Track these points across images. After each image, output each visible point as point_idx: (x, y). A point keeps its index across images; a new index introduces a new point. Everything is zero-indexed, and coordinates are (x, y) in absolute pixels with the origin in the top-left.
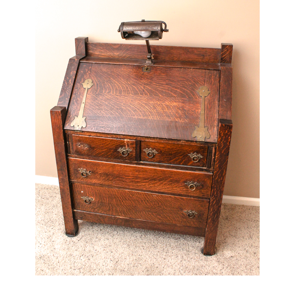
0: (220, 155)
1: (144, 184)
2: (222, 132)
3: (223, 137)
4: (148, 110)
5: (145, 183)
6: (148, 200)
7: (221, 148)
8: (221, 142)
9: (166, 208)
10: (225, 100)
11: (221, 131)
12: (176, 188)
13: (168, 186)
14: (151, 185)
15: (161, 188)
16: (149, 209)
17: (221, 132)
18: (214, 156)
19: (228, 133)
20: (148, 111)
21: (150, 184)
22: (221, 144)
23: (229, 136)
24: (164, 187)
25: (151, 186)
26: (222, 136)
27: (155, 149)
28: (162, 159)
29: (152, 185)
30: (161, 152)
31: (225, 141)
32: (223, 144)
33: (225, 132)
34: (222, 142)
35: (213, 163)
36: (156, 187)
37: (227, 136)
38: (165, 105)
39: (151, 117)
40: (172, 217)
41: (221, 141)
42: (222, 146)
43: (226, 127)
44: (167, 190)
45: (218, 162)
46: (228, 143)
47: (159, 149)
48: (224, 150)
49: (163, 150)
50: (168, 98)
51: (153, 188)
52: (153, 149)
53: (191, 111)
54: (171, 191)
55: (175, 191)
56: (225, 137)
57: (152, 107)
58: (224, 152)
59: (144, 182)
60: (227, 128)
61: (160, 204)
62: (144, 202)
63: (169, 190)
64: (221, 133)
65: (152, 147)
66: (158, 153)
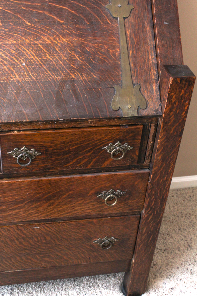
0: (167, 138)
1: (15, 212)
2: (175, 94)
3: (175, 103)
4: (6, 60)
5: (18, 211)
6: (25, 236)
7: (170, 124)
8: (169, 114)
9: (60, 243)
10: (166, 23)
11: (171, 93)
12: (79, 208)
13: (65, 206)
14: (30, 212)
15: (51, 212)
16: (27, 251)
17: (173, 94)
18: (152, 139)
19: (185, 94)
20: (5, 62)
21: (29, 210)
22: (170, 118)
23: (186, 101)
24: (56, 210)
25: (29, 214)
26: (173, 101)
27: (33, 147)
28: (50, 164)
29: (32, 211)
30: (46, 151)
31: (178, 111)
32: (174, 117)
33: (180, 92)
34: (172, 113)
35: (149, 153)
36: (41, 212)
37: (183, 101)
38: (41, 44)
39: (17, 76)
40: (72, 254)
41: (171, 111)
42: (172, 121)
43: (184, 82)
44: (64, 213)
45: (162, 150)
46: (184, 113)
47: (42, 146)
48: (174, 127)
49: (51, 147)
50: (47, 29)
51: (34, 215)
52: (30, 148)
53: (101, 53)
54: (70, 214)
55: (78, 213)
56: (179, 102)
57: (14, 52)
58: (174, 131)
59: (15, 209)
60: (185, 84)
61: (48, 238)
62: (16, 241)
63: (66, 212)
64: (172, 96)
65: (27, 144)
66: (40, 154)
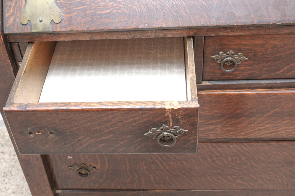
1: (211, 127)
5: (215, 126)
6: (218, 154)
9: (256, 165)
12: (284, 128)
13: (268, 125)
14: (227, 128)
15: (251, 131)
21: (227, 127)
24: (257, 129)
25: (227, 131)
27: (241, 51)
28: (257, 72)
29: (230, 128)
30: (255, 56)
36: (239, 130)
40: (268, 178)
44: (265, 132)
47: (251, 50)
49: (261, 52)
51: (232, 133)
52: (236, 51)
54: (273, 134)
55: (282, 134)
59: (211, 124)
61: (243, 158)
62: (209, 159)
63: (268, 132)
65: (234, 47)
66: (247, 59)
